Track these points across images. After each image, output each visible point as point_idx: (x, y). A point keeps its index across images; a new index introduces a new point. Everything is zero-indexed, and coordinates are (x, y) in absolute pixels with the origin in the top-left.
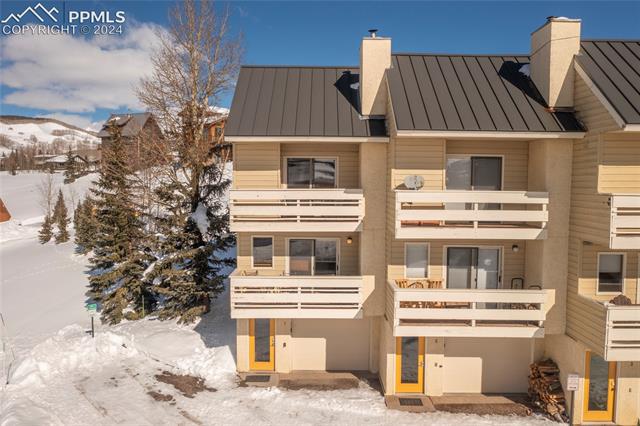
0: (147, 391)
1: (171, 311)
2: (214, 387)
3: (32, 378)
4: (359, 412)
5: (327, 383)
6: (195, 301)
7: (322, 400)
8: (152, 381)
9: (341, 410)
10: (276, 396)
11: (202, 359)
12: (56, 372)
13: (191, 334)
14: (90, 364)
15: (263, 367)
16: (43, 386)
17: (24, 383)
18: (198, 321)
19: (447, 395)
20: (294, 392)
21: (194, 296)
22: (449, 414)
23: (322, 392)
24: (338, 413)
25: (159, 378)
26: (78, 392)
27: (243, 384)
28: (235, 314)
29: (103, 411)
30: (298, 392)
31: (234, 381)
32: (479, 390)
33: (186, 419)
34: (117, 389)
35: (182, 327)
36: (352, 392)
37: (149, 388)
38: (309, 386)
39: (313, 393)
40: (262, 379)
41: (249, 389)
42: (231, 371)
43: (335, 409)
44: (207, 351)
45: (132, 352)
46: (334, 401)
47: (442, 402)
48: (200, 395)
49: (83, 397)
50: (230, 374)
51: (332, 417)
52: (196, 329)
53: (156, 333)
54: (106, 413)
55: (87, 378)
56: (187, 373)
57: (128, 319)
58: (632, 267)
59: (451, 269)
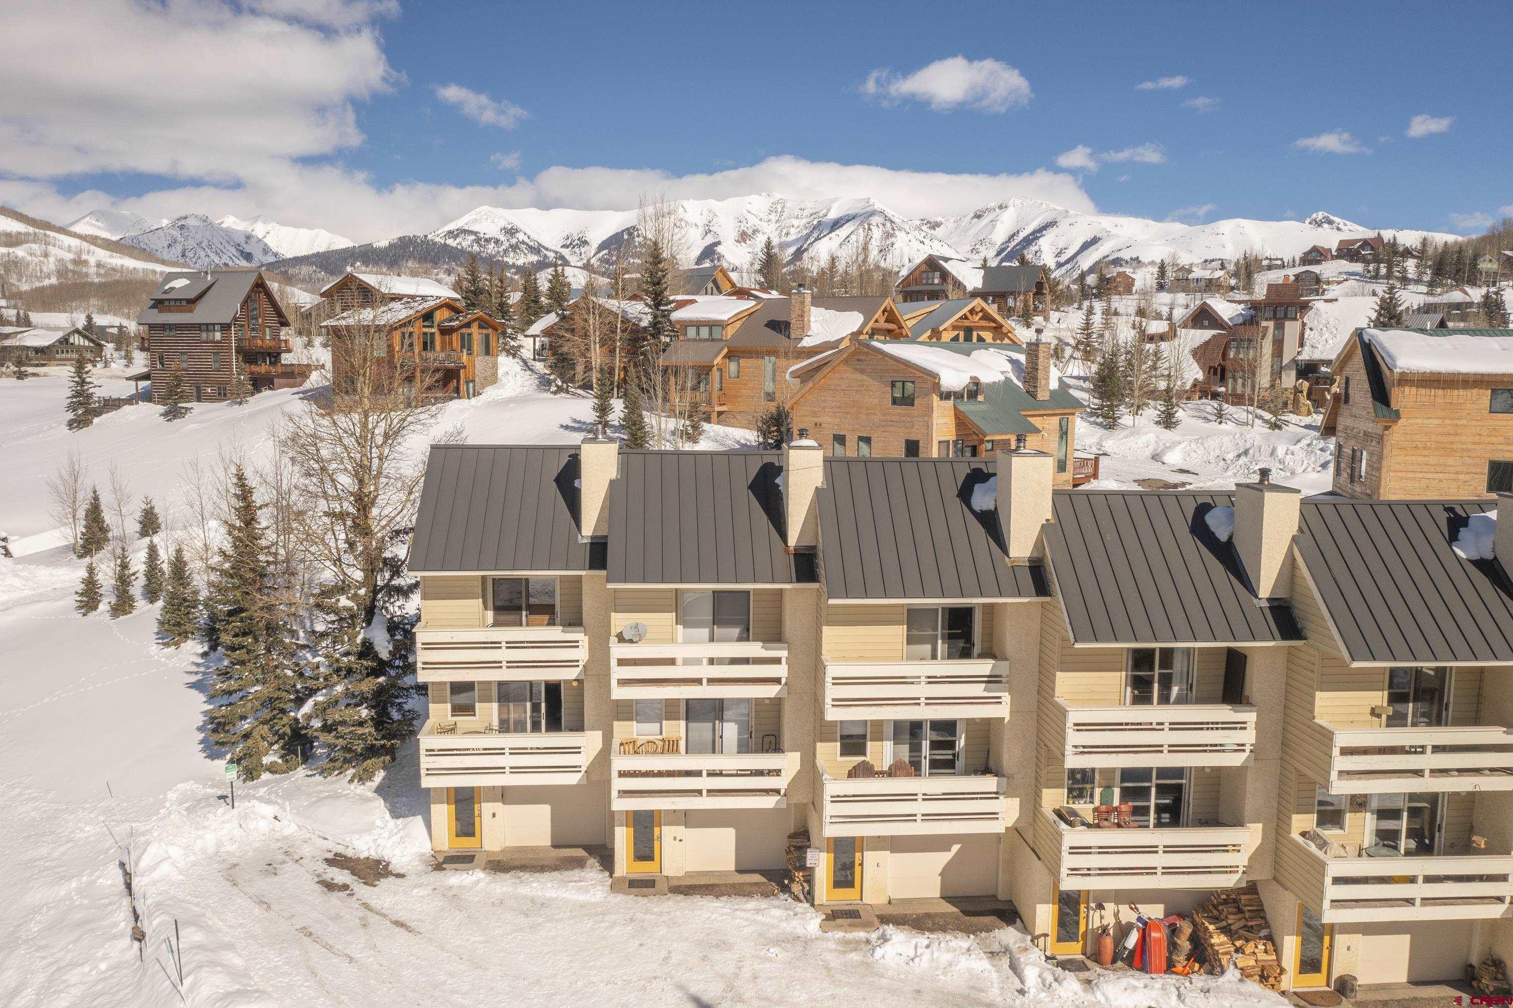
0: (316, 880)
1: (338, 764)
2: (401, 872)
3: (165, 868)
4: (575, 897)
5: (546, 863)
6: (371, 751)
7: (535, 885)
8: (322, 867)
9: (555, 895)
10: (479, 881)
11: (386, 835)
12: (193, 858)
13: (368, 800)
14: (234, 846)
15: (466, 844)
16: (181, 877)
17: (156, 875)
18: (379, 776)
19: (689, 875)
20: (503, 875)
21: (373, 746)
22: (681, 897)
23: (537, 875)
24: (551, 899)
25: (330, 862)
26: (228, 884)
27: (439, 867)
28: (427, 782)
29: (265, 906)
30: (507, 876)
31: (426, 862)
32: (732, 867)
33: (369, 914)
34: (276, 879)
35: (358, 789)
36: (576, 874)
37: (319, 876)
38: (523, 868)
39: (525, 876)
40: (463, 860)
41: (448, 873)
42: (423, 851)
43: (548, 895)
44: (392, 823)
45: (289, 827)
46: (549, 885)
47: (682, 883)
48: (384, 883)
49: (235, 890)
50: (423, 855)
51: (543, 904)
52: (379, 790)
53: (320, 800)
54: (269, 907)
55: (235, 865)
56: (365, 855)
57: (271, 772)
58: (877, 729)
59: (691, 725)
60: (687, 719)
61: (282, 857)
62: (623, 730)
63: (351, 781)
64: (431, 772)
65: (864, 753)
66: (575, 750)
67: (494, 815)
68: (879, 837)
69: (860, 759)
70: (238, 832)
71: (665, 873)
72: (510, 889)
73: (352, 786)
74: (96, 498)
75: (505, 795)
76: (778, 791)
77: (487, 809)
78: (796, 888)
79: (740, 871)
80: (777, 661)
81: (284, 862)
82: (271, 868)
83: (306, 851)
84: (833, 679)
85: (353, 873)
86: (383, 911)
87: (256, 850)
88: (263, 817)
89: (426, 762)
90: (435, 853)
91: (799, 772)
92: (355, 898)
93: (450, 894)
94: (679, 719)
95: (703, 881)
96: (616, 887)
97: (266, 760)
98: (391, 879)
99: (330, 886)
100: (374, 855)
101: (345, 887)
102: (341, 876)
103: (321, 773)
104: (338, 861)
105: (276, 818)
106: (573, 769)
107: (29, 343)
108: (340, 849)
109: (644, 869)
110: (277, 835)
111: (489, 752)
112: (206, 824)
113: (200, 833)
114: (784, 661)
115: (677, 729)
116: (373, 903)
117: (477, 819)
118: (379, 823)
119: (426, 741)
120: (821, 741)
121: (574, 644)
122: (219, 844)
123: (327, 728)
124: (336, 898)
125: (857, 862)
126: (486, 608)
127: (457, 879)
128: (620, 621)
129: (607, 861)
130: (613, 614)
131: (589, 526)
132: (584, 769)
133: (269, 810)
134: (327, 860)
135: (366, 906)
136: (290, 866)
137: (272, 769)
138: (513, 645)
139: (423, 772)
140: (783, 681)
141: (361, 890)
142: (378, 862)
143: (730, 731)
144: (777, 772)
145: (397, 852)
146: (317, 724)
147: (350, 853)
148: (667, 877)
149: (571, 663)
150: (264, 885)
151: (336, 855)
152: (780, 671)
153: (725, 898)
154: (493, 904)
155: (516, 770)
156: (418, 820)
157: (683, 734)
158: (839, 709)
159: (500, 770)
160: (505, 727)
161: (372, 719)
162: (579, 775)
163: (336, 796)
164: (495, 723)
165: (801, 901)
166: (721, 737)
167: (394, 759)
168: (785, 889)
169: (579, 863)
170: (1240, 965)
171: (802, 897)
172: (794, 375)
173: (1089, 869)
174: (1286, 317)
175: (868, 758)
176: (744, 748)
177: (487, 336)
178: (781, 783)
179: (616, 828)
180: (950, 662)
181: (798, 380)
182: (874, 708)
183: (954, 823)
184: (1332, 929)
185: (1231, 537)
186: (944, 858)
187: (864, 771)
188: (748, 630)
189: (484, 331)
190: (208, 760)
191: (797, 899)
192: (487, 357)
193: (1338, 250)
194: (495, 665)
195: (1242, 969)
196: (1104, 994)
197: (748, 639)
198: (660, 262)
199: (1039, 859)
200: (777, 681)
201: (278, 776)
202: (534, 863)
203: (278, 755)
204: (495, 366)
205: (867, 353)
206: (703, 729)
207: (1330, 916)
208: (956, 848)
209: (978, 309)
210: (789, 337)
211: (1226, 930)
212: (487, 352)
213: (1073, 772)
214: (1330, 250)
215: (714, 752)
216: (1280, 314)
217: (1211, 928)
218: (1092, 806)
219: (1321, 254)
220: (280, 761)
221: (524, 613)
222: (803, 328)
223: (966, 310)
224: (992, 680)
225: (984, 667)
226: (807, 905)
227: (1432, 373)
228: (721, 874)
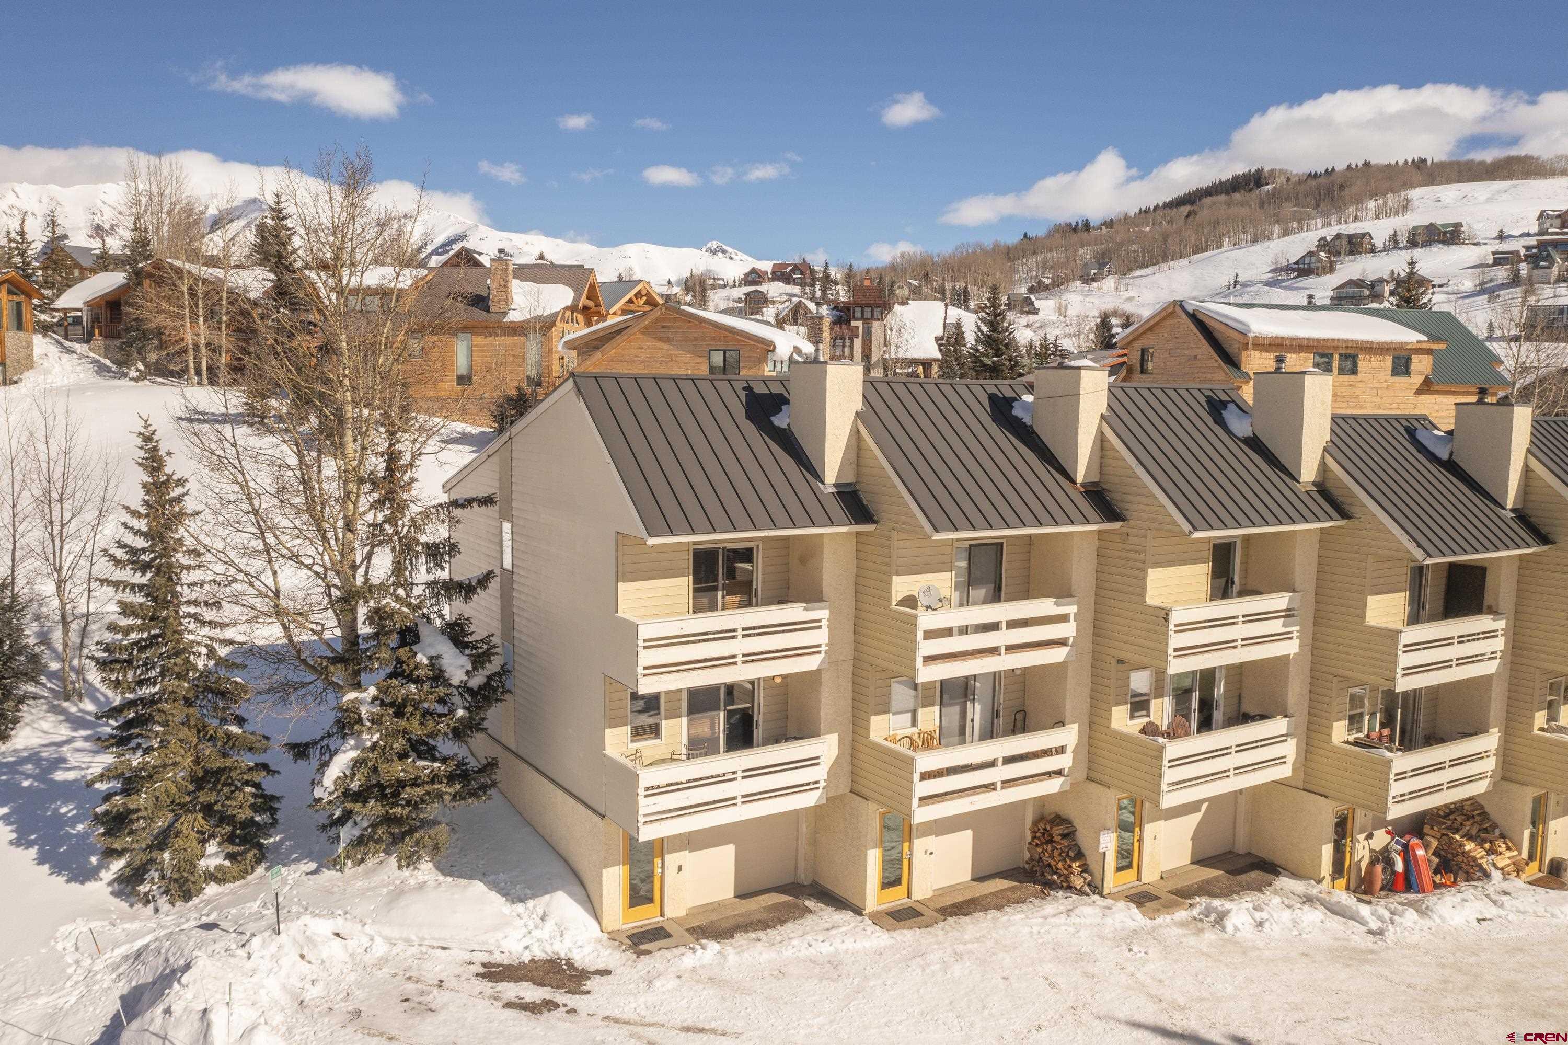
0: (498, 1004)
2: (599, 966)
8: (483, 985)
9: (831, 949)
25: (490, 977)
27: (639, 951)
31: (618, 948)
37: (495, 998)
41: (658, 954)
42: (601, 936)
43: (821, 950)
44: (523, 909)
48: (597, 986)
56: (527, 956)
59: (943, 710)
60: (941, 704)
61: (412, 986)
62: (881, 726)
63: (399, 867)
65: (1149, 715)
66: (812, 762)
67: (680, 869)
69: (1145, 720)
71: (916, 897)
72: (769, 955)
73: (410, 873)
76: (1059, 773)
77: (673, 861)
78: (1078, 882)
79: (978, 879)
80: (1064, 618)
84: (1179, 625)
87: (361, 985)
88: (324, 939)
90: (615, 935)
91: (1077, 746)
93: (707, 978)
94: (934, 705)
95: (963, 897)
96: (884, 924)
98: (600, 979)
100: (539, 954)
101: (550, 1004)
105: (338, 935)
106: (809, 786)
108: (484, 958)
109: (892, 897)
114: (1071, 617)
115: (932, 716)
117: (657, 879)
118: (502, 913)
121: (811, 625)
125: (1137, 838)
127: (683, 959)
128: (900, 586)
129: (834, 899)
130: (893, 577)
131: (832, 472)
132: (821, 785)
137: (216, 877)
138: (750, 632)
139: (645, 814)
140: (1071, 640)
141: (577, 1002)
142: (555, 962)
144: (1056, 751)
145: (568, 944)
147: (502, 959)
148: (922, 901)
149: (809, 650)
150: (435, 1029)
152: (1068, 630)
153: (1008, 909)
154: (776, 977)
155: (750, 798)
156: (565, 896)
157: (938, 722)
158: (1182, 659)
159: (730, 801)
160: (694, 750)
162: (817, 793)
164: (683, 747)
165: (1088, 895)
166: (972, 721)
168: (1052, 886)
169: (799, 909)
170: (1500, 865)
172: (570, 345)
175: (1152, 718)
177: (19, 305)
178: (1064, 762)
181: (574, 353)
185: (1451, 454)
187: (1151, 732)
188: (1000, 589)
189: (15, 298)
191: (1081, 892)
192: (19, 333)
194: (730, 660)
195: (1502, 869)
197: (999, 600)
199: (1326, 797)
200: (1062, 642)
203: (222, 855)
204: (29, 346)
205: (675, 320)
209: (644, 293)
210: (488, 311)
212: (20, 327)
214: (766, 272)
216: (868, 314)
218: (1362, 735)
219: (760, 276)
220: (227, 863)
222: (506, 300)
223: (631, 294)
225: (1284, 601)
226: (1096, 897)
228: (965, 886)
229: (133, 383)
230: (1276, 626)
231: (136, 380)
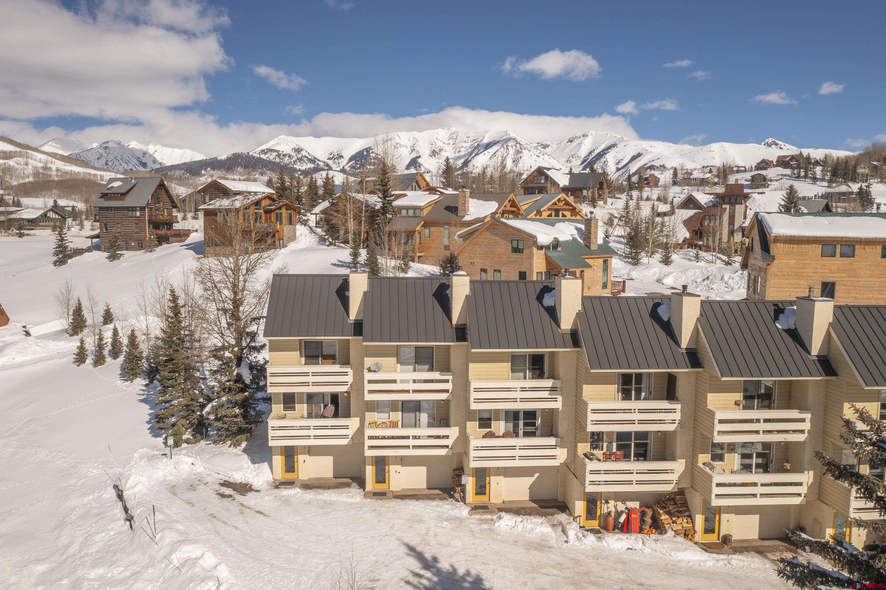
0: (216, 493)
1: (223, 438)
2: (258, 489)
3: (139, 487)
4: (346, 500)
5: (331, 485)
6: (241, 431)
7: (326, 494)
8: (218, 487)
9: (336, 499)
10: (298, 493)
11: (250, 472)
12: (153, 483)
13: (239, 455)
14: (173, 478)
15: (290, 476)
16: (147, 491)
17: (135, 490)
18: (244, 445)
19: (403, 490)
20: (309, 491)
21: (240, 428)
22: (400, 500)
23: (327, 490)
24: (334, 501)
25: (222, 485)
26: (172, 495)
27: (277, 487)
28: (272, 443)
29: (191, 505)
30: (312, 491)
31: (271, 485)
32: (425, 486)
33: (244, 508)
34: (195, 492)
35: (233, 450)
36: (346, 490)
37: (217, 491)
38: (320, 487)
39: (321, 491)
40: (289, 484)
41: (282, 490)
42: (268, 480)
43: (332, 499)
44: (252, 466)
45: (200, 468)
46: (333, 495)
47: (399, 494)
48: (250, 494)
49: (175, 497)
50: (268, 481)
51: (330, 504)
52: (244, 451)
53: (216, 455)
54: (193, 505)
55: (174, 486)
56: (240, 481)
57: (188, 443)
58: (496, 414)
59: (405, 415)
60: (402, 411)
61: (197, 482)
62: (370, 416)
63: (230, 446)
64: (274, 438)
65: (491, 428)
66: (346, 427)
67: (304, 461)
68: (498, 468)
69: (488, 430)
70: (174, 471)
71: (391, 489)
72: (313, 497)
73: (231, 449)
74: (80, 304)
75: (310, 451)
76: (447, 447)
77: (301, 458)
78: (457, 495)
79: (429, 488)
80: (447, 381)
81: (199, 485)
82: (192, 487)
83: (209, 479)
84: (474, 389)
85: (234, 490)
86: (251, 507)
87: (183, 479)
88: (187, 464)
89: (271, 433)
90: (275, 481)
91: (458, 437)
92: (236, 501)
93: (283, 499)
94: (398, 411)
95: (410, 493)
96: (367, 495)
97: (184, 437)
98: (253, 492)
99: (223, 496)
100: (244, 481)
101: (230, 496)
102: (228, 491)
103: (214, 443)
104: (226, 484)
105: (193, 464)
106: (345, 436)
107: (24, 217)
108: (227, 479)
109: (381, 487)
110: (194, 472)
111: (302, 428)
112: (158, 466)
113: (155, 471)
114: (450, 381)
115: (397, 416)
116: (245, 503)
117: (296, 464)
118: (245, 466)
119: (272, 423)
120: (469, 421)
121: (345, 374)
122: (165, 476)
123: (217, 419)
124: (226, 501)
125: (487, 482)
126: (301, 356)
127: (286, 492)
128: (369, 362)
129: (362, 484)
130: (365, 358)
131: (353, 315)
132: (350, 437)
133: (189, 460)
134: (220, 484)
135: (242, 504)
136: (202, 486)
137: (187, 441)
138: (315, 374)
139: (270, 438)
140: (450, 391)
141: (238, 497)
142: (246, 485)
143: (424, 417)
144: (447, 437)
145: (256, 480)
146: (212, 417)
147: (231, 480)
148: (392, 491)
149: (345, 383)
150: (190, 495)
151: (224, 481)
152: (449, 386)
153: (421, 500)
154: (305, 503)
155: (316, 437)
156: (266, 465)
157: (400, 419)
158: (477, 404)
159: (308, 437)
160: (310, 416)
161: (241, 414)
162: (348, 440)
163: (223, 454)
164: (306, 414)
165: (459, 502)
166: (419, 420)
167: (251, 436)
168: (451, 496)
169: (348, 485)
170: (674, 529)
171: (460, 500)
172: (460, 236)
173: (600, 482)
174: (736, 203)
175: (492, 429)
176: (430, 425)
177: (290, 214)
178: (449, 442)
179: (367, 467)
180: (532, 380)
181: (462, 239)
182: (494, 403)
183: (534, 461)
184: (719, 510)
185: (669, 319)
186: (531, 480)
187: (491, 435)
188: (433, 366)
189: (289, 211)
190: (153, 438)
191: (457, 500)
192: (290, 226)
193: (777, 162)
194: (306, 384)
195: (675, 531)
196: (606, 542)
197: (433, 371)
198: (386, 174)
199: (576, 478)
200: (447, 391)
201: (191, 445)
202: (325, 485)
203: (191, 434)
204: (294, 231)
205: (498, 225)
206: (410, 416)
207: (715, 502)
208: (537, 475)
209: (562, 199)
210: (457, 215)
211: (669, 513)
212: (290, 223)
213: (593, 434)
214: (772, 162)
215: (416, 427)
216: (733, 201)
217: (661, 512)
218: (602, 452)
219: (767, 164)
220: (191, 437)
221: (320, 359)
222: (465, 210)
223: (555, 200)
224: (553, 389)
225: (548, 383)
226: (462, 503)
227: (791, 236)
228: (420, 490)
229: (327, 247)
230: (546, 394)
231: (328, 246)
